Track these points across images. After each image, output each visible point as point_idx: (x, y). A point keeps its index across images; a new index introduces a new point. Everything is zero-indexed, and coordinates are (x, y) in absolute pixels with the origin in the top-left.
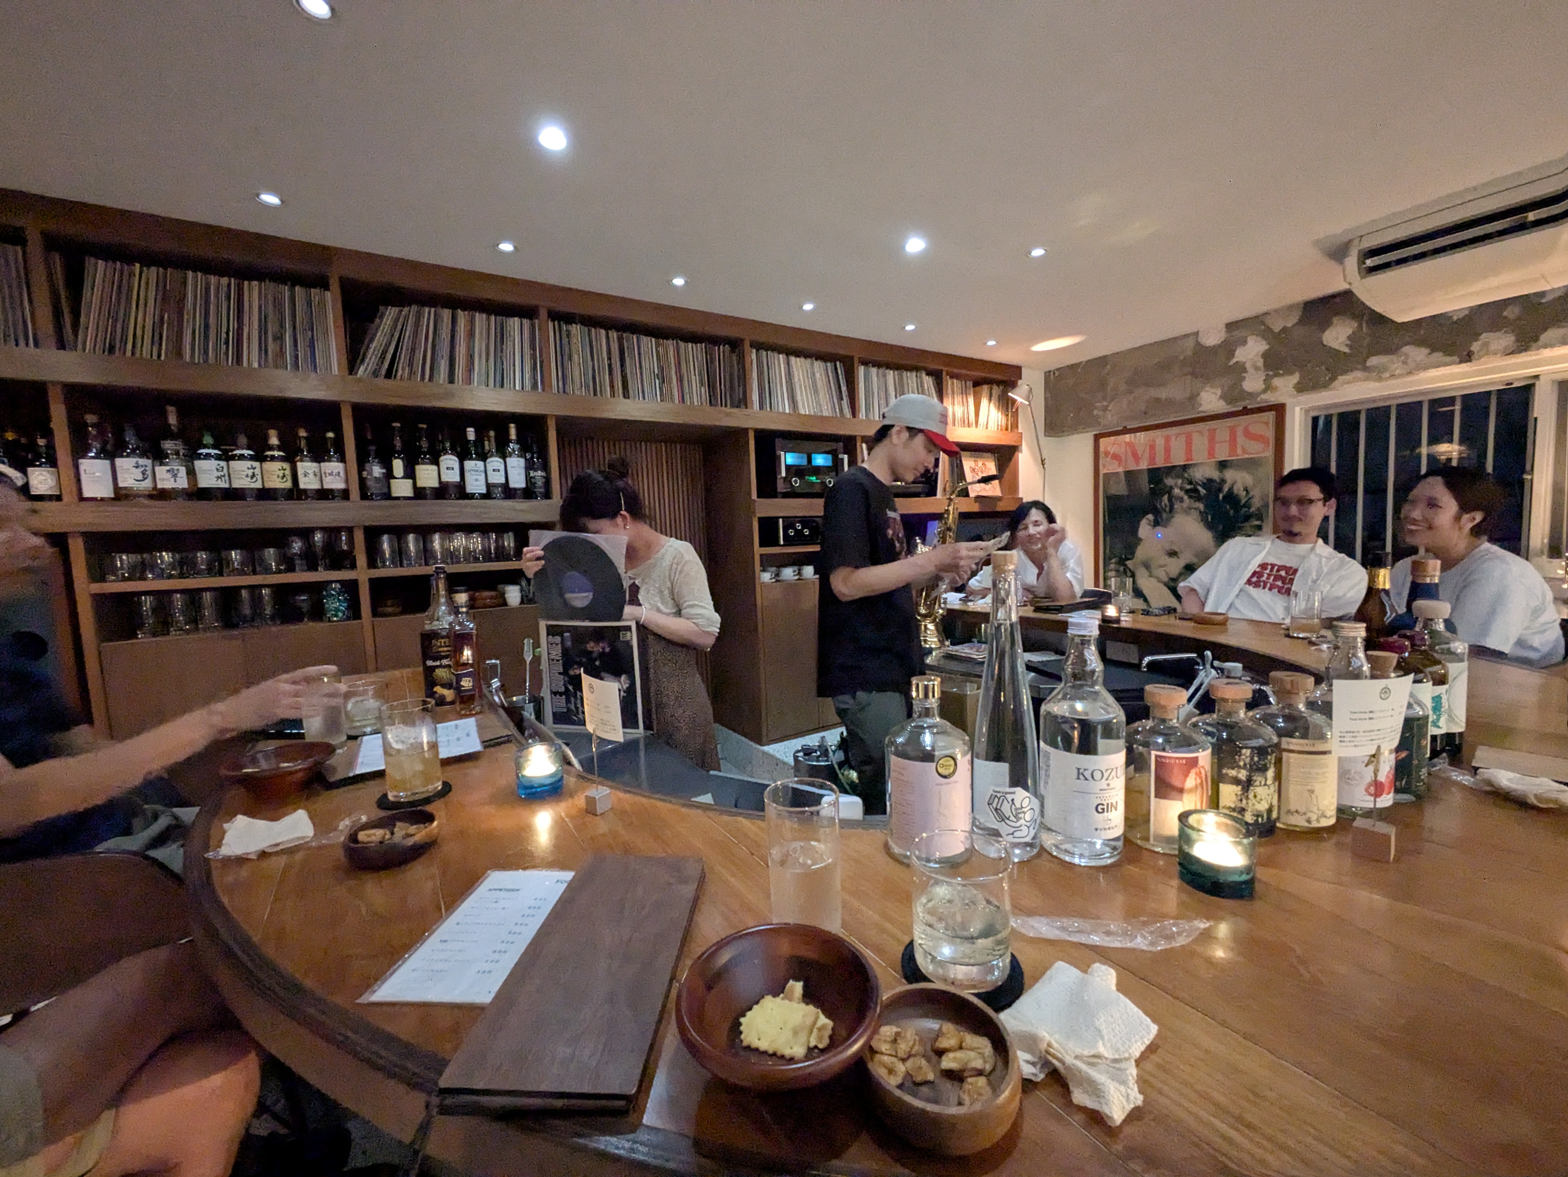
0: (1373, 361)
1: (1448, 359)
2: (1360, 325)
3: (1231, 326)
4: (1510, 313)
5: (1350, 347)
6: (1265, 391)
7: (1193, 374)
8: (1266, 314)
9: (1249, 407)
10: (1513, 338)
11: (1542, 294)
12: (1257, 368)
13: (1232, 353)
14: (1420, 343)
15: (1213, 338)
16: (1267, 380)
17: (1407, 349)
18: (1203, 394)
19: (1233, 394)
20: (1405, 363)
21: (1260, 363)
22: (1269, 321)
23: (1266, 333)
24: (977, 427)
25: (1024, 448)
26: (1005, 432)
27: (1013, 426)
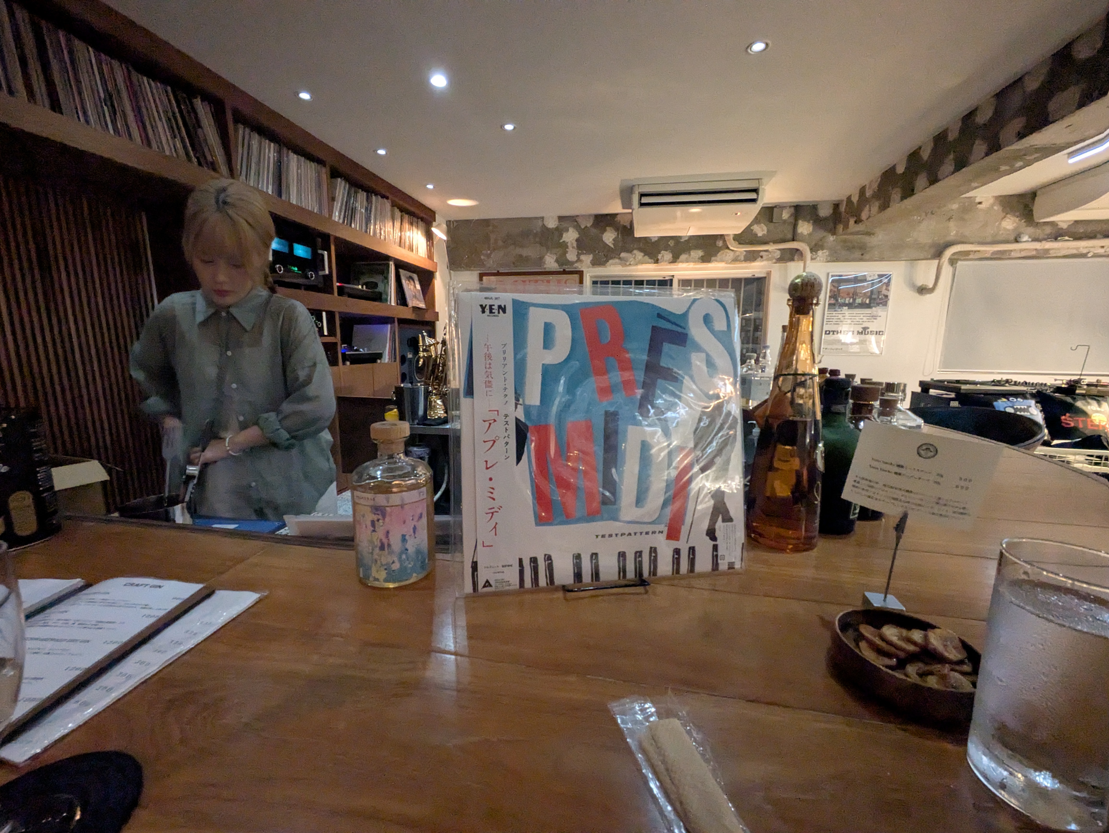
0: (623, 255)
1: (650, 260)
2: (618, 234)
3: (561, 218)
4: (671, 243)
5: (614, 244)
6: (577, 261)
7: (541, 244)
8: (577, 216)
9: (567, 270)
10: (671, 256)
11: (680, 237)
12: (573, 247)
13: (561, 236)
14: (641, 250)
15: (552, 224)
16: (578, 255)
17: (635, 252)
18: (546, 257)
19: (562, 260)
20: (634, 258)
21: (575, 245)
22: (579, 220)
23: (577, 227)
24: (412, 251)
25: (438, 275)
26: (428, 260)
27: (430, 256)
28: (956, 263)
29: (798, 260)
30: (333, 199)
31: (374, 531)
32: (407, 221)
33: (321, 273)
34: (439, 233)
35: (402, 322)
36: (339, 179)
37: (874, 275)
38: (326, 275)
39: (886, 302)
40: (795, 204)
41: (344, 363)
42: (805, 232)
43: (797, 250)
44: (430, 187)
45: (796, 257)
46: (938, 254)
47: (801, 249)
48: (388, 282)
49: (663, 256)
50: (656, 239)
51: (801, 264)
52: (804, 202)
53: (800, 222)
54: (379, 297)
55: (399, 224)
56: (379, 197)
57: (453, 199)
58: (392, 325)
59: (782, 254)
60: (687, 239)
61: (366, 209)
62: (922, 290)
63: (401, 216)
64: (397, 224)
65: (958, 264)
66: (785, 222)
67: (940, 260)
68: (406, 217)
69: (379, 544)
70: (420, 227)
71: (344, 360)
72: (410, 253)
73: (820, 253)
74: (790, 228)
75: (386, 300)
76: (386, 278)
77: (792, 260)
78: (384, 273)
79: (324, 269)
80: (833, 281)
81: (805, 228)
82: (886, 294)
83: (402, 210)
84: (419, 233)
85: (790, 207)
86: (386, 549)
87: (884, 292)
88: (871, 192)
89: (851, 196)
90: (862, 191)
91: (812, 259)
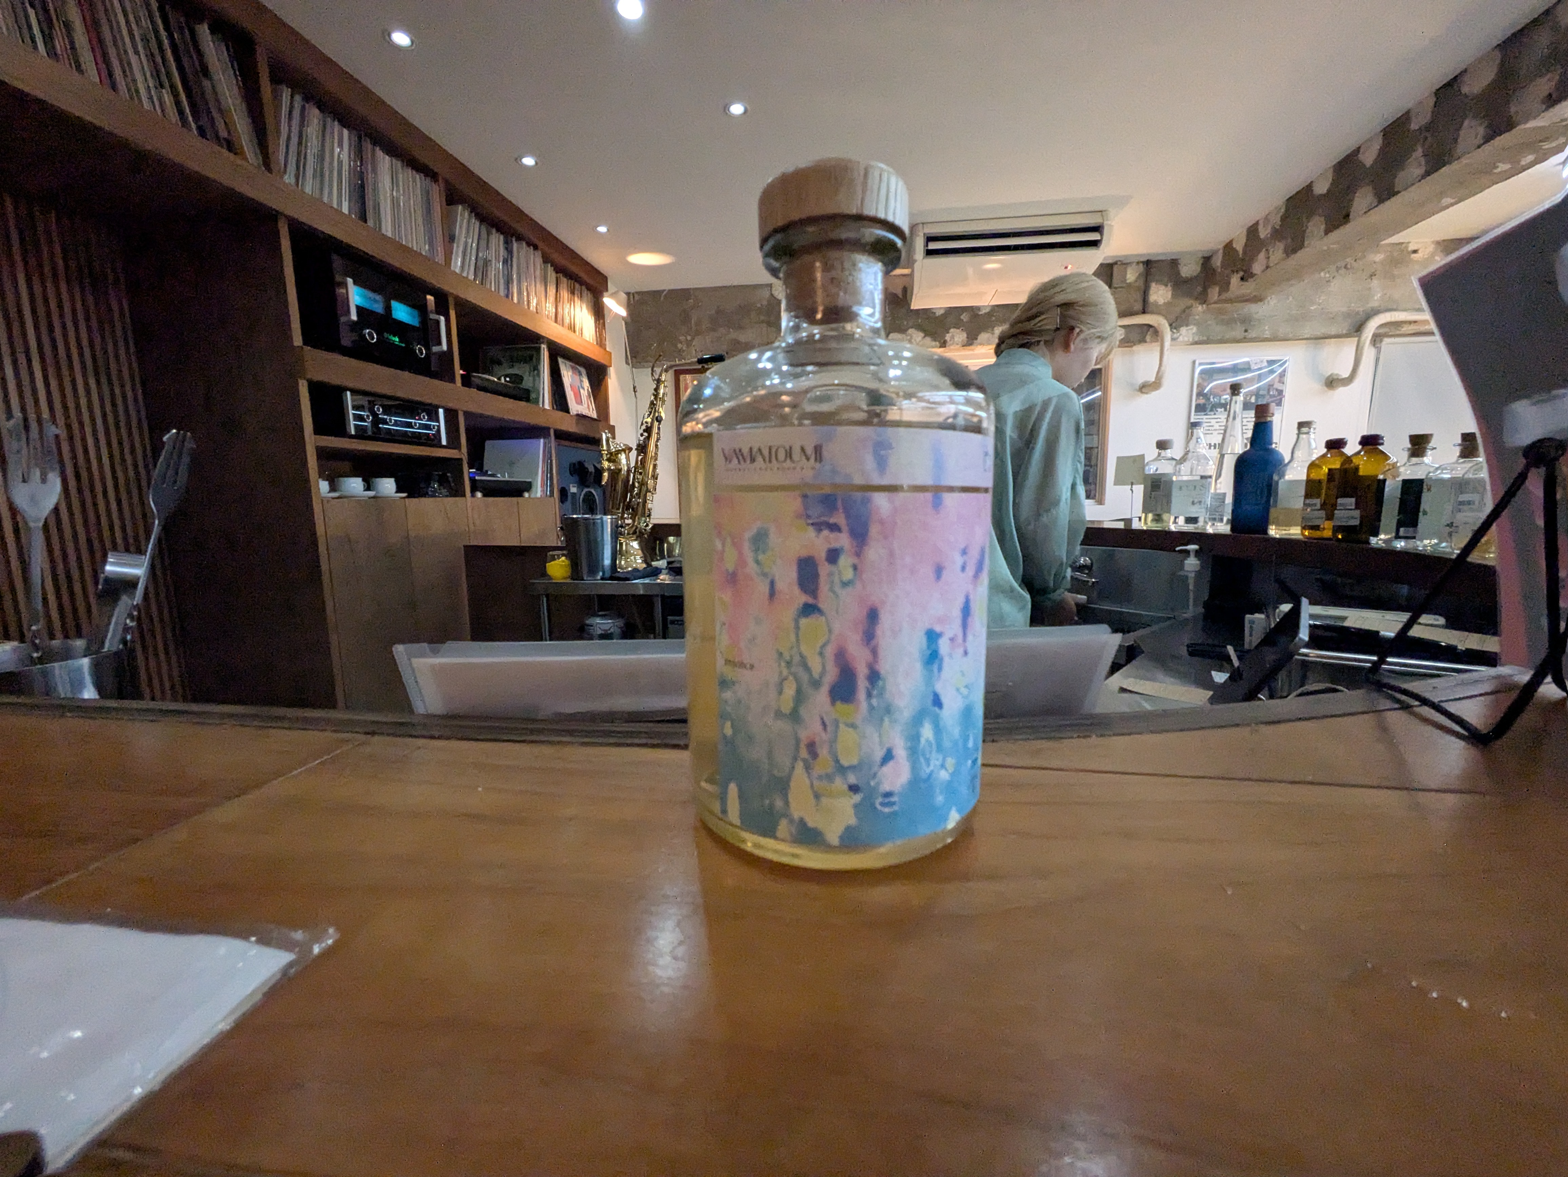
1: (934, 343)
4: (965, 317)
7: (769, 324)
10: (965, 335)
11: (978, 308)
14: (919, 328)
24: (574, 331)
25: (612, 371)
26: (597, 347)
27: (601, 342)
28: (1381, 341)
29: (1151, 342)
30: (452, 239)
31: (809, 610)
32: (565, 285)
33: (435, 349)
34: (615, 306)
35: (561, 435)
36: (460, 207)
37: (1262, 362)
38: (444, 353)
39: (1281, 400)
40: (1145, 259)
41: (473, 495)
42: (1161, 301)
43: (1150, 326)
44: (602, 229)
45: (1148, 338)
46: (1358, 328)
47: (1155, 325)
48: (539, 375)
49: (953, 337)
50: (942, 312)
51: (1156, 347)
52: (1158, 254)
53: (1153, 286)
54: (525, 396)
55: (554, 291)
56: (524, 243)
57: (636, 253)
58: (547, 441)
59: (1127, 334)
60: (987, 310)
61: (505, 262)
62: (1332, 383)
63: (557, 278)
64: (552, 290)
65: (1384, 343)
66: (1129, 285)
67: (1359, 337)
68: (564, 281)
69: (831, 675)
70: (585, 298)
71: (473, 490)
72: (570, 334)
73: (1183, 330)
74: (1139, 296)
75: (536, 401)
76: (536, 368)
77: (1142, 340)
78: (533, 359)
79: (439, 343)
80: (1203, 372)
81: (1160, 294)
82: (1280, 388)
83: (558, 270)
84: (584, 307)
85: (1138, 263)
86: (861, 695)
87: (1278, 386)
88: (1269, 230)
89: (1231, 242)
90: (1252, 231)
91: (1173, 339)
